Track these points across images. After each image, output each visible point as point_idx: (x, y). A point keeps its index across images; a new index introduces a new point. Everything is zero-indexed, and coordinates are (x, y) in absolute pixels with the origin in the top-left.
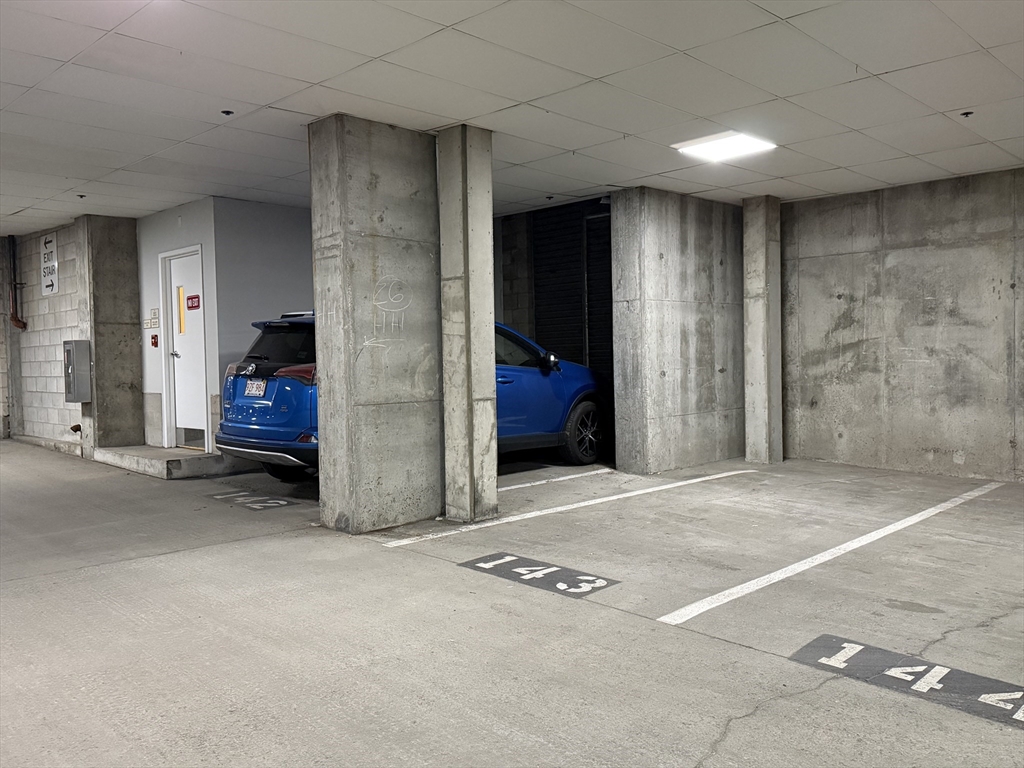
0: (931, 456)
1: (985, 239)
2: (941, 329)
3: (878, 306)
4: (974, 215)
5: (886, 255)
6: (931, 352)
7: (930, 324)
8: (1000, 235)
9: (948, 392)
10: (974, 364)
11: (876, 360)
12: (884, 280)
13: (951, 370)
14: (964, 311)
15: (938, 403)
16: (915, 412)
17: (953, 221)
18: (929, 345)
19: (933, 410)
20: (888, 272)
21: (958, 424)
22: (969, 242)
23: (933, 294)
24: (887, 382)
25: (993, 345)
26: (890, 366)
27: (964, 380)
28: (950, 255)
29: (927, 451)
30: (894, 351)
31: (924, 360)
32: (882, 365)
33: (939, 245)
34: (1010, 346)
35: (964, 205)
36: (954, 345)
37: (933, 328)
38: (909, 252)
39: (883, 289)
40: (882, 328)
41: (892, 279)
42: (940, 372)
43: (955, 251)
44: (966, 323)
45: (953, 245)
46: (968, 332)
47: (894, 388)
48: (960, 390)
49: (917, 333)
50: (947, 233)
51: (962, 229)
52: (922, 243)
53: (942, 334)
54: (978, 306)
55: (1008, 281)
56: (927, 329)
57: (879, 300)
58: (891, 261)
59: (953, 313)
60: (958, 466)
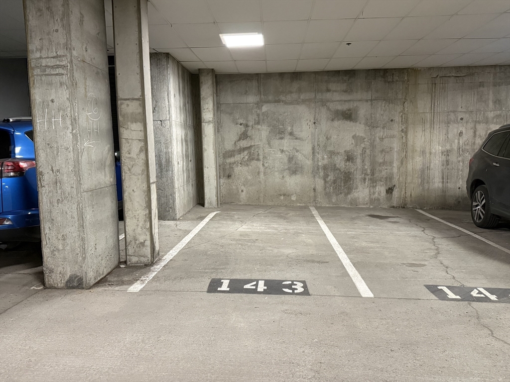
0: (282, 198)
1: (304, 101)
2: (286, 141)
3: (259, 130)
4: (300, 91)
5: (262, 106)
6: (282, 151)
7: (282, 138)
8: (310, 100)
9: (289, 169)
10: (300, 156)
11: (258, 155)
12: (261, 117)
13: (290, 159)
14: (295, 133)
15: (285, 174)
16: (275, 179)
17: (291, 92)
18: (282, 148)
19: (283, 177)
20: (263, 113)
21: (293, 183)
22: (297, 102)
23: (283, 125)
24: (263, 165)
25: (307, 148)
26: (265, 157)
27: (296, 163)
28: (290, 108)
29: (281, 195)
30: (266, 151)
31: (279, 155)
32: (261, 157)
33: (286, 103)
34: (313, 149)
35: (296, 85)
36: (292, 148)
37: (283, 141)
38: (273, 105)
39: (261, 121)
40: (261, 140)
41: (265, 117)
42: (286, 160)
43: (292, 106)
44: (296, 139)
45: (291, 103)
46: (297, 143)
47: (266, 168)
48: (294, 169)
49: (276, 142)
50: (289, 98)
51: (295, 96)
52: (278, 101)
53: (287, 143)
54: (301, 131)
55: (313, 121)
56: (280, 141)
57: (259, 127)
58: (265, 108)
59: (291, 134)
60: (293, 201)
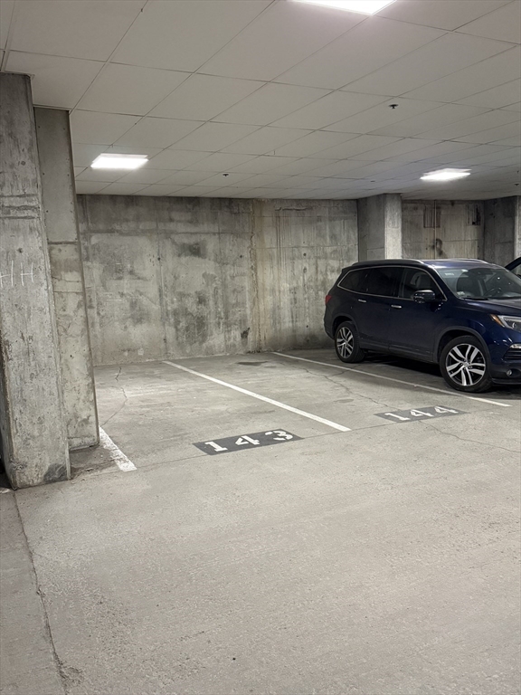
0: (126, 354)
1: (144, 232)
2: (126, 281)
3: (89, 267)
4: (138, 219)
5: (91, 236)
6: (122, 295)
7: (120, 278)
8: (151, 231)
9: (132, 317)
10: (144, 301)
11: (91, 301)
12: (91, 251)
13: (133, 304)
14: (136, 271)
15: (128, 324)
16: (116, 330)
17: (127, 221)
18: (121, 291)
19: (126, 327)
20: (93, 246)
21: (138, 334)
22: (135, 233)
23: (120, 262)
24: (98, 314)
25: (152, 290)
26: (99, 304)
27: (140, 310)
28: (127, 240)
29: (124, 351)
30: (101, 295)
31: (119, 300)
32: (95, 304)
33: (121, 234)
34: (160, 291)
35: (132, 212)
36: (133, 291)
37: (122, 281)
38: (105, 235)
39: (91, 257)
40: (92, 281)
41: (96, 252)
42: (127, 306)
43: (129, 238)
44: (139, 278)
45: (128, 234)
46: (140, 283)
47: (103, 317)
48: (139, 317)
49: (113, 284)
50: (125, 227)
51: (132, 225)
52: (111, 231)
53: (127, 284)
54: (144, 269)
55: (156, 256)
56: (118, 281)
57: (89, 264)
58: (94, 240)
59: (131, 272)
60: (140, 356)
